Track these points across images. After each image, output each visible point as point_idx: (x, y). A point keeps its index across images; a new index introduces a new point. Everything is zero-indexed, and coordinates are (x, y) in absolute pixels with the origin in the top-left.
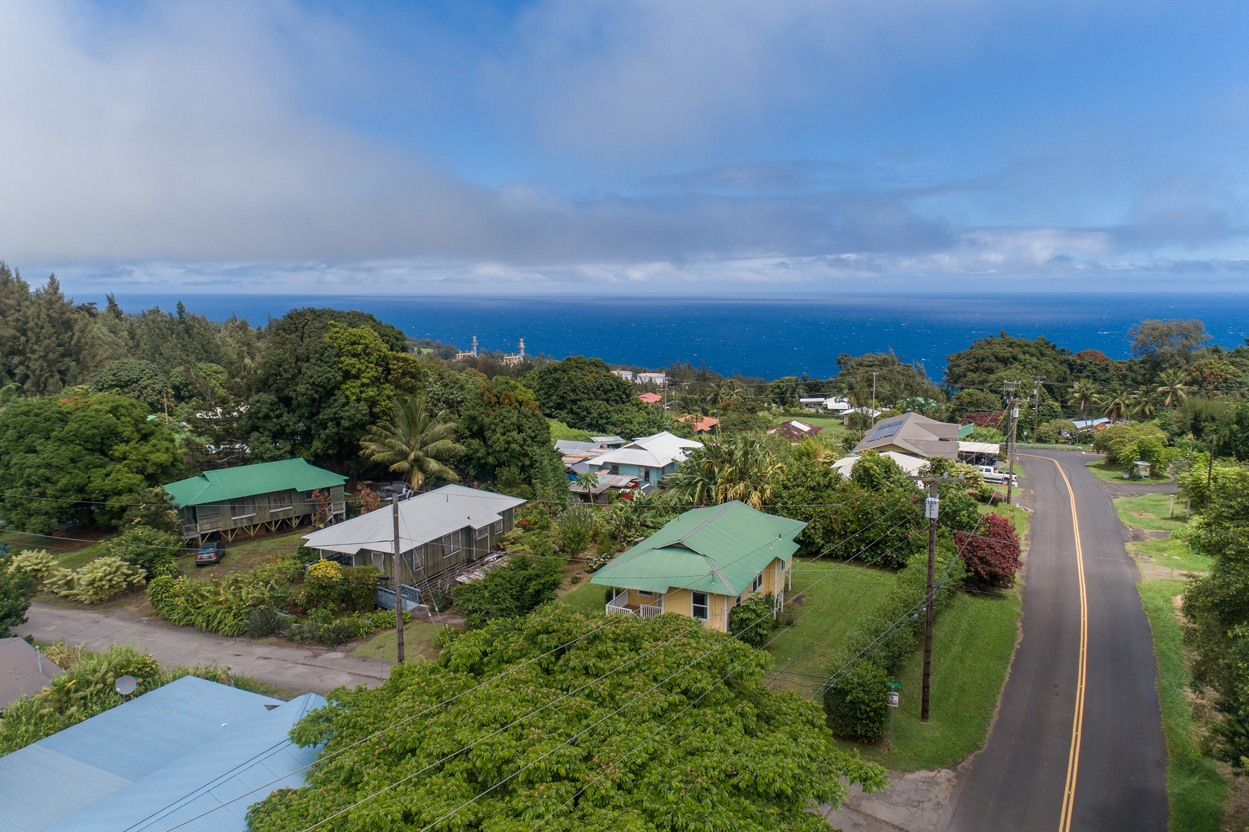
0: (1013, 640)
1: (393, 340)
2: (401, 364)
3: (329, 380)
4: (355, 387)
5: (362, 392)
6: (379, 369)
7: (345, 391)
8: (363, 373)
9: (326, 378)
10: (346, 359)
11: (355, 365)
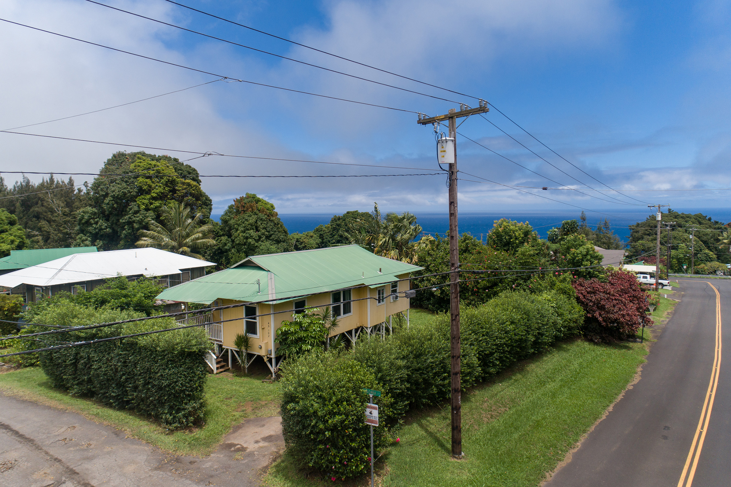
0: (627, 381)
1: (186, 173)
2: (185, 187)
3: (125, 194)
4: (145, 199)
5: (151, 204)
6: (167, 189)
7: (138, 202)
8: (153, 190)
9: (123, 192)
10: (140, 179)
11: (146, 183)
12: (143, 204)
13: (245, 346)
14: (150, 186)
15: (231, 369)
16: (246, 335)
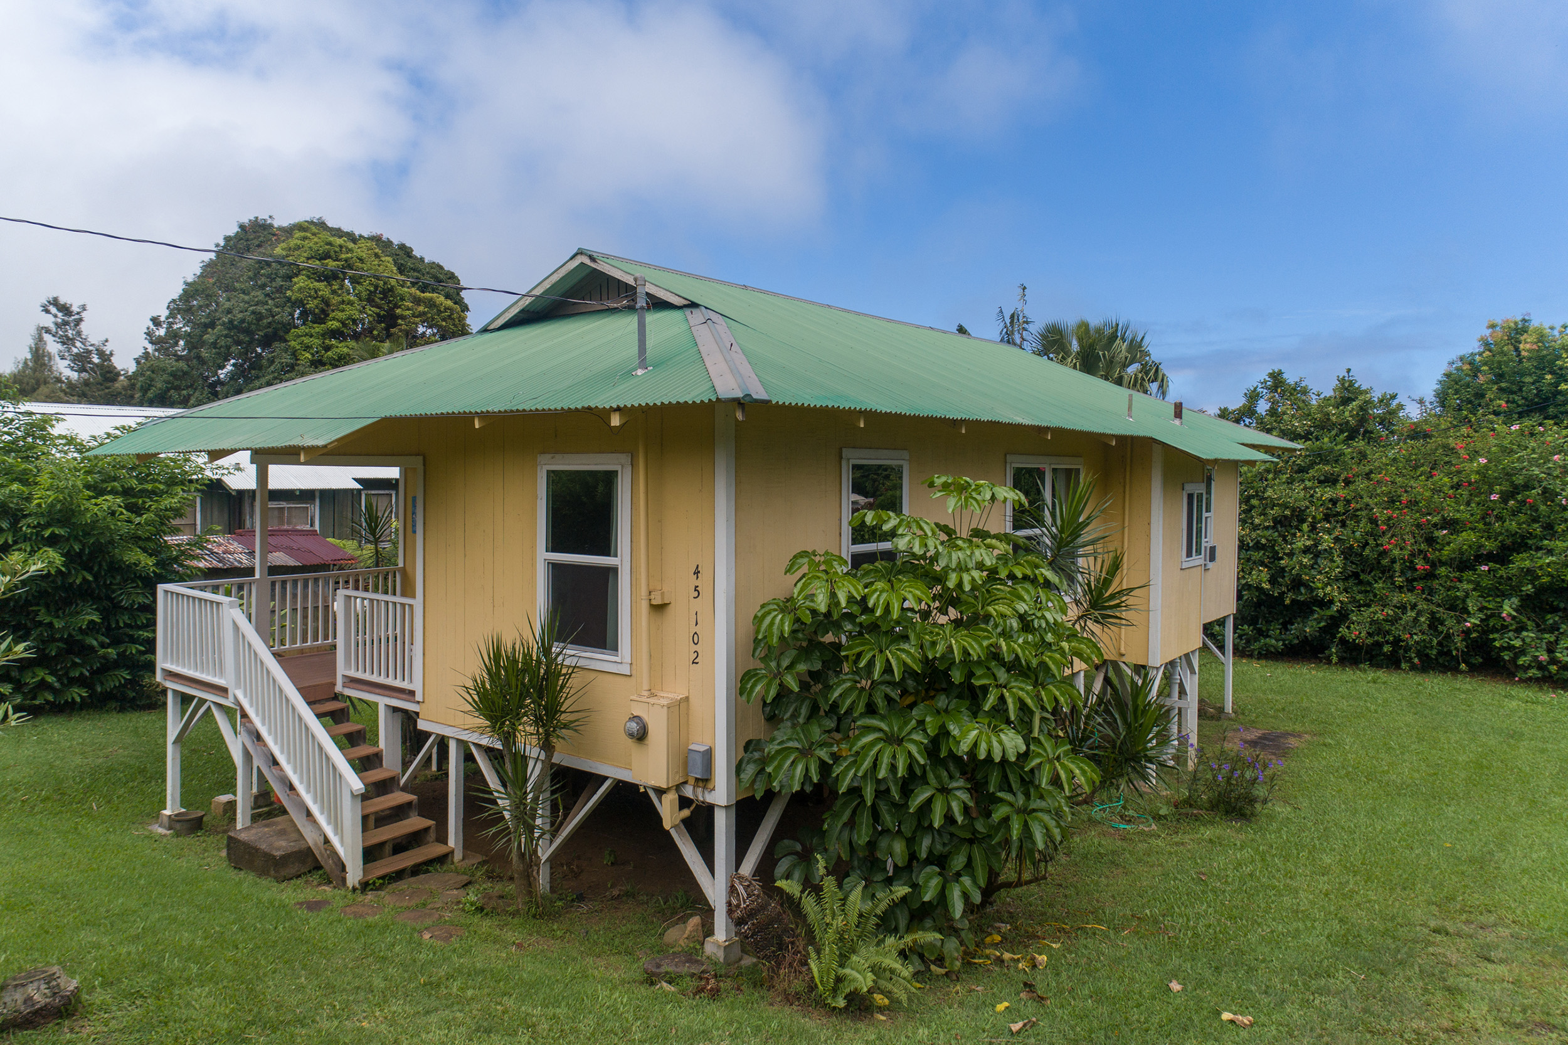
1: (427, 280)
2: (421, 309)
3: (259, 317)
4: (311, 336)
5: (328, 348)
6: (370, 310)
7: (293, 343)
8: (333, 311)
9: (253, 313)
10: (300, 281)
11: (316, 292)
12: (307, 348)
13: (538, 720)
14: (326, 302)
15: (458, 856)
16: (547, 651)
